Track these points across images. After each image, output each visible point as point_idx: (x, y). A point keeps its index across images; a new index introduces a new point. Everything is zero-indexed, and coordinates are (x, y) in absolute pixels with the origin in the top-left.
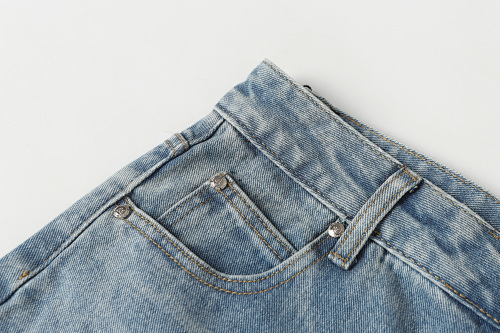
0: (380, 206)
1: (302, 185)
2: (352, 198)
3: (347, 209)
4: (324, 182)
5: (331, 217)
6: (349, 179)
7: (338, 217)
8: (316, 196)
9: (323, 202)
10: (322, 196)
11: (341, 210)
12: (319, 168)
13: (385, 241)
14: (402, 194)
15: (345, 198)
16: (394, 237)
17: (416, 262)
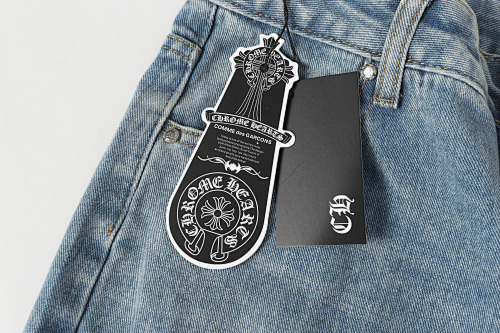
0: (404, 33)
1: (320, 40)
2: (370, 34)
3: (370, 46)
4: (339, 30)
5: (358, 61)
6: (362, 16)
7: (364, 58)
8: (336, 45)
9: (345, 48)
10: (341, 42)
11: (365, 50)
12: (329, 17)
13: (419, 63)
14: (422, 11)
15: (365, 36)
16: (427, 56)
17: (459, 72)
